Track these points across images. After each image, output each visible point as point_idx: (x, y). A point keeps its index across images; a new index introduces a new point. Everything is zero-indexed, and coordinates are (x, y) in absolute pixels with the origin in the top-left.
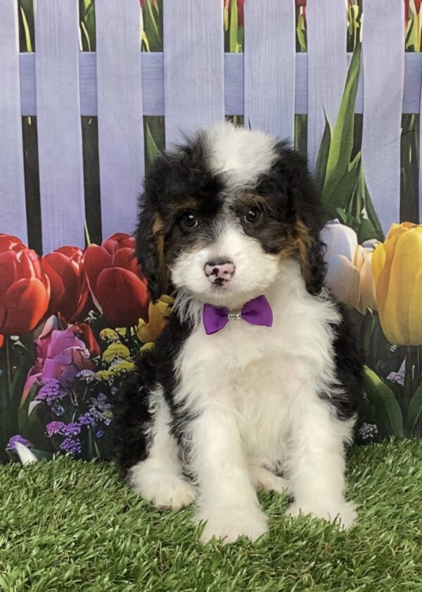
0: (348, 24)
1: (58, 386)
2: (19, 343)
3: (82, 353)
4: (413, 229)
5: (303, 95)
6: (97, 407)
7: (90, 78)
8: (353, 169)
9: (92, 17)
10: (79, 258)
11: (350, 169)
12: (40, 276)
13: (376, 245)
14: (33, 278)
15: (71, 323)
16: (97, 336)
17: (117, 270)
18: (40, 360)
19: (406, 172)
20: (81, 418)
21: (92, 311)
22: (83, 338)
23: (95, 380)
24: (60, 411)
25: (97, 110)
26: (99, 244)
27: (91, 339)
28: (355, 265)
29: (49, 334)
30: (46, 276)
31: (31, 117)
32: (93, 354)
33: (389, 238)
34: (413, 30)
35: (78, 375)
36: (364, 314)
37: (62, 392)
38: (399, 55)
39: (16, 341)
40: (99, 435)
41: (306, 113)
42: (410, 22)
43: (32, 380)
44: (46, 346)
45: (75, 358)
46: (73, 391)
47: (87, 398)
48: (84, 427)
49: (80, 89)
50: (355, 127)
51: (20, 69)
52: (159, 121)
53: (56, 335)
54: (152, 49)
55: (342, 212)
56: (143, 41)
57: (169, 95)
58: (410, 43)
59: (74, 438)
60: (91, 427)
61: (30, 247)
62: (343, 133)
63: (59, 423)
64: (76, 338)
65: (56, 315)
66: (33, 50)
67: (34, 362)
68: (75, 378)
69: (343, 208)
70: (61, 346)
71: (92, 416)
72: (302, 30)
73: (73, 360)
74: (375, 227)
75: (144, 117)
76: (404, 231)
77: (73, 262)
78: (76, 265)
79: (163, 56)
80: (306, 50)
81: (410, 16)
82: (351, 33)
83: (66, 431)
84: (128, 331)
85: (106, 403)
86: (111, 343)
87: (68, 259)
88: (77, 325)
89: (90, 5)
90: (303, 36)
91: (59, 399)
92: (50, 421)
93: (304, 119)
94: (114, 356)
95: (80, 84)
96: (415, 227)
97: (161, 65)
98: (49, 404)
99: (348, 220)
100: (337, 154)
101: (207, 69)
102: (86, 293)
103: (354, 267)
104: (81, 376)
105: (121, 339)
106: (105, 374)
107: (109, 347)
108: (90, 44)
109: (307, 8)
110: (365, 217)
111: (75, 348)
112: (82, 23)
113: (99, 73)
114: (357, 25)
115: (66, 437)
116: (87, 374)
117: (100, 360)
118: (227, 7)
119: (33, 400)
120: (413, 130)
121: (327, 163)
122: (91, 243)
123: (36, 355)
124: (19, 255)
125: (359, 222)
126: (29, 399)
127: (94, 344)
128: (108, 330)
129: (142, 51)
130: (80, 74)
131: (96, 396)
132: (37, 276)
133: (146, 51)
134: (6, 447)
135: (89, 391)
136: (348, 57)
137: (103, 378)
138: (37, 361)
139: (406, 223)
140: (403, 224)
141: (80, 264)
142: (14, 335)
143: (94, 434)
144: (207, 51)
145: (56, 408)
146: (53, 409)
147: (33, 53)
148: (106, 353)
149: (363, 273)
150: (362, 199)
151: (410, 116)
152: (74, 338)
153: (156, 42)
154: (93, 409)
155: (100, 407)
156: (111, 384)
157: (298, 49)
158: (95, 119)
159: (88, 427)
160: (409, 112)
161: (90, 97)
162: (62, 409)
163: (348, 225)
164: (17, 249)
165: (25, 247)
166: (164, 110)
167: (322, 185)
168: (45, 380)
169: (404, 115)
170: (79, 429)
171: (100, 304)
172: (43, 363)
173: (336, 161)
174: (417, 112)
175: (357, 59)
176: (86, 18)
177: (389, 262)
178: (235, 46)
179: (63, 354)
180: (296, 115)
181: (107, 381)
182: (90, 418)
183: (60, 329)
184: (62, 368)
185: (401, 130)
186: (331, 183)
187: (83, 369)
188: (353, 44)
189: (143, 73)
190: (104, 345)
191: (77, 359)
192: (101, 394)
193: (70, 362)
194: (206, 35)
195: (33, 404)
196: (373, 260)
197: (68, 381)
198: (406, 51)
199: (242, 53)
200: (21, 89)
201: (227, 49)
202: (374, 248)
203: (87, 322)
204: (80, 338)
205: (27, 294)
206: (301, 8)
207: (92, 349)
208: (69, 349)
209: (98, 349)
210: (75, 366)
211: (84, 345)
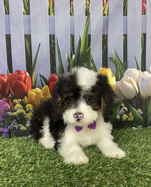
0: (86, 7)
1: (1, 117)
3: (8, 107)
4: (106, 70)
5: (72, 29)
6: (13, 124)
7: (8, 23)
8: (88, 51)
9: (8, 4)
10: (6, 78)
11: (87, 51)
15: (4, 98)
16: (12, 102)
17: (18, 82)
19: (104, 52)
20: (9, 127)
21: (10, 94)
22: (8, 102)
23: (12, 115)
24: (2, 124)
25: (10, 33)
26: (12, 73)
27: (11, 103)
32: (11, 107)
33: (99, 72)
34: (105, 9)
35: (7, 114)
37: (2, 119)
38: (101, 16)
40: (14, 131)
41: (73, 34)
42: (104, 7)
45: (6, 108)
46: (6, 118)
47: (10, 121)
48: (9, 129)
49: (5, 26)
50: (88, 38)
52: (29, 36)
54: (27, 14)
55: (85, 64)
56: (24, 12)
57: (32, 28)
58: (104, 13)
59: (7, 133)
60: (12, 129)
62: (85, 40)
63: (2, 128)
64: (6, 102)
68: (6, 114)
69: (86, 63)
71: (12, 126)
72: (72, 9)
73: (5, 109)
74: (95, 69)
75: (25, 35)
76: (103, 70)
77: (4, 79)
78: (5, 80)
79: (30, 16)
80: (73, 15)
81: (104, 5)
82: (87, 10)
83: (4, 131)
84: (22, 100)
85: (16, 122)
86: (17, 104)
87: (2, 78)
88: (6, 98)
89: (7, 1)
90: (72, 11)
91: (1, 121)
93: (73, 36)
94: (18, 108)
95: (5, 25)
96: (107, 69)
97: (29, 19)
99: (87, 67)
100: (83, 46)
101: (43, 20)
102: (8, 89)
104: (8, 114)
105: (20, 103)
106: (15, 113)
107: (16, 105)
108: (7, 12)
109: (73, 2)
110: (92, 66)
111: (6, 105)
112: (5, 6)
113: (11, 22)
114: (88, 7)
115: (4, 132)
116: (10, 113)
117: (13, 109)
118: (49, 2)
120: (106, 40)
121: (80, 49)
122: (9, 73)
125: (90, 67)
127: (11, 104)
128: (15, 100)
129: (23, 15)
130: (5, 22)
131: (13, 120)
133: (25, 15)
135: (10, 119)
136: (86, 17)
137: (14, 115)
139: (104, 68)
140: (103, 68)
141: (6, 80)
143: (13, 131)
144: (43, 15)
148: (15, 107)
150: (91, 61)
151: (105, 35)
152: (5, 102)
153: (28, 12)
154: (12, 124)
155: (14, 123)
156: (17, 117)
157: (71, 15)
158: (10, 35)
159: (11, 130)
160: (104, 34)
161: (8, 29)
162: (3, 124)
166: (31, 33)
167: (79, 56)
169: (103, 35)
170: (8, 130)
171: (13, 92)
173: (83, 50)
174: (107, 34)
175: (89, 18)
176: (6, 4)
178: (52, 14)
179: (2, 107)
180: (71, 35)
181: (16, 116)
182: (11, 127)
184: (2, 111)
185: (102, 40)
186: (82, 55)
187: (9, 112)
188: (87, 13)
189: (24, 22)
190: (15, 104)
191: (6, 109)
192: (14, 120)
193: (4, 109)
194: (43, 10)
197: (4, 115)
198: (103, 15)
199: (54, 16)
201: (49, 14)
203: (9, 97)
204: (7, 102)
206: (72, 2)
207: (11, 106)
208: (4, 105)
209: (13, 106)
210: (6, 111)
211: (8, 105)
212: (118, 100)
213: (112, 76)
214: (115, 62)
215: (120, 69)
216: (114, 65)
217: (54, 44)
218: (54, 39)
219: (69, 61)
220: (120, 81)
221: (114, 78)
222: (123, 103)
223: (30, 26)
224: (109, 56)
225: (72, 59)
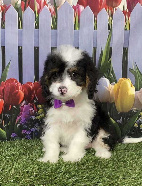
0: (109, 22)
1: (25, 120)
2: (15, 108)
3: (32, 111)
4: (126, 80)
5: (95, 41)
6: (36, 127)
7: (37, 36)
8: (109, 63)
9: (38, 20)
10: (32, 85)
11: (108, 63)
12: (22, 90)
13: (115, 84)
14: (20, 90)
15: (29, 103)
16: (36, 107)
18: (21, 113)
19: (124, 64)
20: (31, 129)
21: (35, 100)
23: (35, 119)
24: (26, 127)
25: (38, 45)
26: (38, 81)
27: (35, 108)
28: (109, 89)
29: (23, 106)
30: (23, 90)
31: (21, 47)
32: (35, 112)
33: (119, 82)
35: (31, 117)
36: (111, 103)
37: (26, 122)
38: (123, 31)
39: (14, 107)
40: (36, 134)
41: (96, 47)
42: (126, 22)
43: (18, 118)
44: (22, 109)
45: (30, 112)
46: (29, 122)
47: (33, 124)
48: (32, 132)
49: (34, 39)
50: (110, 51)
51: (18, 33)
53: (25, 106)
54: (54, 29)
55: (105, 75)
56: (52, 27)
58: (126, 28)
59: (29, 135)
60: (34, 132)
61: (19, 82)
62: (106, 53)
63: (25, 130)
64: (31, 107)
65: (26, 100)
66: (22, 28)
67: (19, 113)
69: (106, 73)
70: (27, 109)
71: (34, 129)
72: (96, 24)
73: (30, 113)
74: (115, 79)
75: (51, 47)
76: (123, 80)
77: (31, 86)
78: (31, 87)
79: (57, 31)
80: (97, 30)
81: (126, 21)
82: (109, 25)
83: (27, 133)
85: (38, 125)
86: (40, 109)
87: (29, 85)
88: (31, 103)
89: (37, 17)
90: (96, 25)
91: (25, 124)
92: (23, 130)
93: (95, 48)
94: (41, 112)
96: (126, 79)
97: (56, 33)
98: (23, 125)
99: (107, 77)
100: (105, 58)
101: (69, 35)
102: (34, 95)
103: (108, 90)
104: (32, 118)
105: (43, 108)
106: (38, 117)
107: (40, 110)
108: (37, 27)
110: (112, 76)
111: (30, 110)
112: (35, 22)
113: (39, 35)
114: (111, 23)
115: (27, 134)
116: (33, 117)
117: (37, 113)
118: (75, 17)
119: (18, 124)
120: (126, 52)
121: (101, 61)
122: (36, 81)
123: (20, 111)
124: (16, 84)
125: (110, 77)
126: (18, 123)
128: (39, 105)
129: (51, 29)
130: (34, 35)
131: (35, 123)
132: (21, 90)
133: (52, 29)
134: (11, 136)
136: (108, 32)
137: (37, 118)
138: (20, 113)
139: (124, 78)
140: (122, 78)
141: (33, 87)
142: (14, 105)
143: (35, 134)
144: (69, 30)
145: (25, 126)
146: (24, 126)
147: (22, 29)
148: (39, 111)
149: (111, 92)
150: (111, 71)
151: (126, 48)
152: (30, 107)
153: (55, 27)
154: (35, 127)
155: (37, 126)
156: (40, 120)
157: (94, 29)
158: (38, 47)
159: (33, 132)
160: (125, 47)
161: (37, 42)
162: (26, 126)
163: (107, 78)
164: (16, 82)
165: (18, 82)
166: (57, 45)
167: (100, 67)
168: (22, 118)
169: (124, 48)
170: (31, 132)
171: (38, 98)
172: (22, 114)
173: (104, 60)
174: (127, 47)
175: (111, 32)
176: (36, 20)
177: (118, 89)
178: (77, 28)
179: (27, 111)
180: (93, 47)
181: (39, 119)
183: (26, 104)
184: (27, 115)
185: (123, 52)
186: (103, 66)
187: (32, 116)
188: (110, 28)
189: (51, 35)
191: (31, 113)
192: (37, 123)
193: (29, 113)
194: (69, 25)
195: (18, 125)
196: (114, 88)
197: (28, 119)
198: (125, 30)
199: (79, 30)
200: (18, 39)
201: (75, 29)
202: (114, 85)
203: (34, 103)
204: (32, 107)
205: (18, 94)
206: (96, 18)
207: (35, 110)
208: (29, 110)
209: (37, 110)
210: (30, 115)
211: (33, 109)
212: (137, 109)
213: (132, 86)
214: (135, 73)
215: (139, 80)
216: (134, 76)
220: (139, 91)
221: (134, 88)
222: (141, 112)
223: (57, 40)
224: (129, 67)
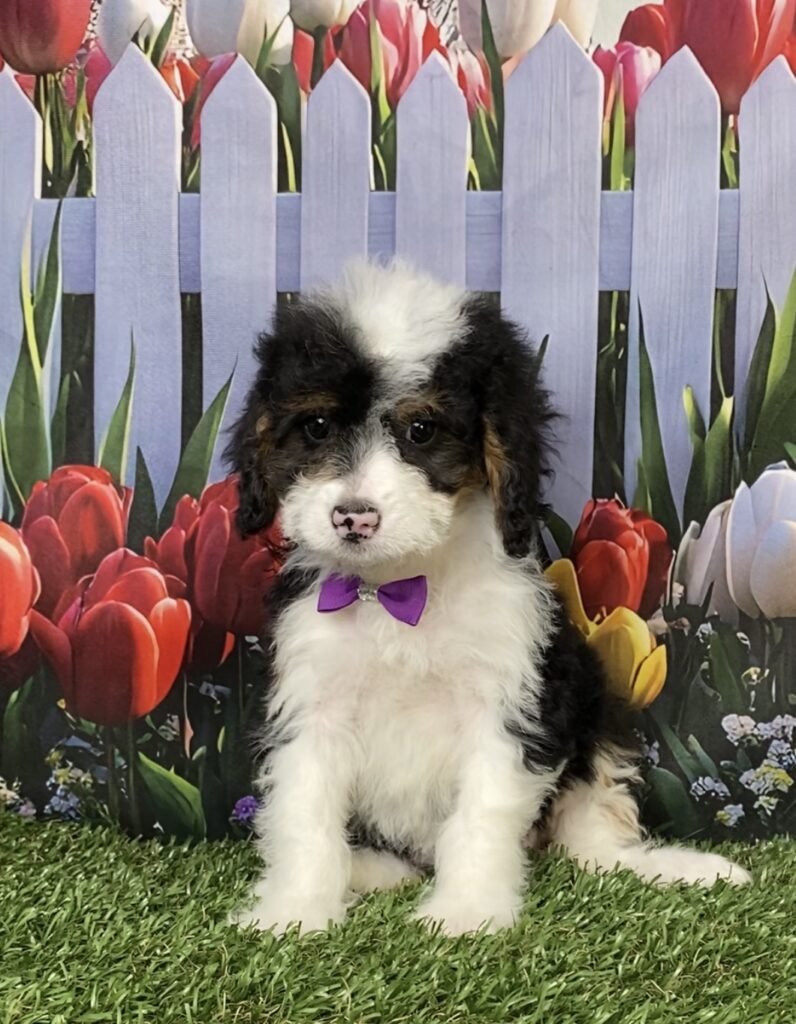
2: (257, 647)
5: (730, 256)
7: (385, 233)
9: (391, 137)
31: (292, 294)
39: (252, 645)
41: (734, 287)
51: (278, 218)
54: (484, 187)
55: (792, 450)
56: (470, 175)
57: (509, 259)
66: (299, 188)
72: (731, 154)
79: (502, 196)
80: (737, 186)
89: (388, 120)
90: (732, 161)
93: (731, 295)
95: (369, 242)
97: (497, 212)
100: (786, 354)
101: (572, 218)
108: (386, 179)
109: (739, 117)
112: (376, 147)
113: (399, 226)
118: (608, 117)
121: (768, 367)
129: (468, 189)
130: (370, 227)
133: (475, 188)
134: (230, 815)
142: (250, 634)
147: (298, 194)
153: (491, 177)
157: (724, 183)
166: (499, 282)
167: (760, 405)
173: (784, 364)
176: (382, 138)
178: (619, 180)
180: (717, 290)
186: (777, 398)
189: (468, 225)
194: (573, 163)
199: (630, 191)
200: (277, 249)
201: (606, 184)
206: (731, 117)
217: (622, 339)
218: (623, 315)
219: (700, 430)
223: (500, 250)
225: (717, 421)
